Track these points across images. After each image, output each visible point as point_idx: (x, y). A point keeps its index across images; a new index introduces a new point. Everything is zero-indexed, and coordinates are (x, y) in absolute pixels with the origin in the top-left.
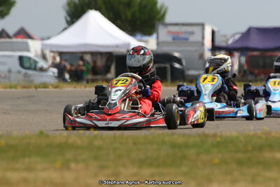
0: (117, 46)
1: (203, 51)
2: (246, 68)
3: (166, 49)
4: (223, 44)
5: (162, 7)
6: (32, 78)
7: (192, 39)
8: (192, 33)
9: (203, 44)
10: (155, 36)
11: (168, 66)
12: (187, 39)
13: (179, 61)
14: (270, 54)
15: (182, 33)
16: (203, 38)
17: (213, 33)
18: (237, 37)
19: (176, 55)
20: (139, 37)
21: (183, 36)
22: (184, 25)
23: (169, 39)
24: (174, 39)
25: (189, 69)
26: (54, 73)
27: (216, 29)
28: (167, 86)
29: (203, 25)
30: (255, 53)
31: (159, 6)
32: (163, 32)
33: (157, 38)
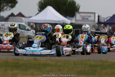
0: (59, 21)
1: (95, 24)
2: (112, 31)
4: (103, 21)
6: (24, 33)
7: (90, 19)
8: (90, 16)
9: (95, 21)
11: (80, 30)
12: (88, 19)
15: (86, 16)
16: (95, 19)
17: (99, 17)
18: (108, 18)
22: (87, 13)
24: (82, 19)
26: (33, 31)
29: (95, 13)
32: (78, 16)
33: (76, 18)
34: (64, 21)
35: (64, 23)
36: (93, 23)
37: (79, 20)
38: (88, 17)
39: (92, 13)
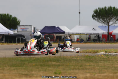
0: (5, 32)
1: (31, 33)
2: (44, 39)
3: (20, 33)
5: (19, 20)
7: (28, 30)
8: (28, 28)
9: (31, 31)
10: (17, 29)
11: (20, 38)
12: (26, 30)
13: (24, 37)
14: (52, 34)
15: (25, 28)
16: (31, 30)
17: (34, 28)
19: (23, 35)
20: (12, 30)
21: (25, 29)
22: (25, 26)
23: (21, 30)
25: (27, 39)
27: (35, 27)
28: (20, 44)
29: (31, 26)
30: (47, 34)
31: (18, 20)
32: (19, 28)
33: (17, 30)
34: (9, 32)
35: (9, 34)
36: (30, 33)
37: (20, 31)
38: (26, 29)
39: (29, 26)
